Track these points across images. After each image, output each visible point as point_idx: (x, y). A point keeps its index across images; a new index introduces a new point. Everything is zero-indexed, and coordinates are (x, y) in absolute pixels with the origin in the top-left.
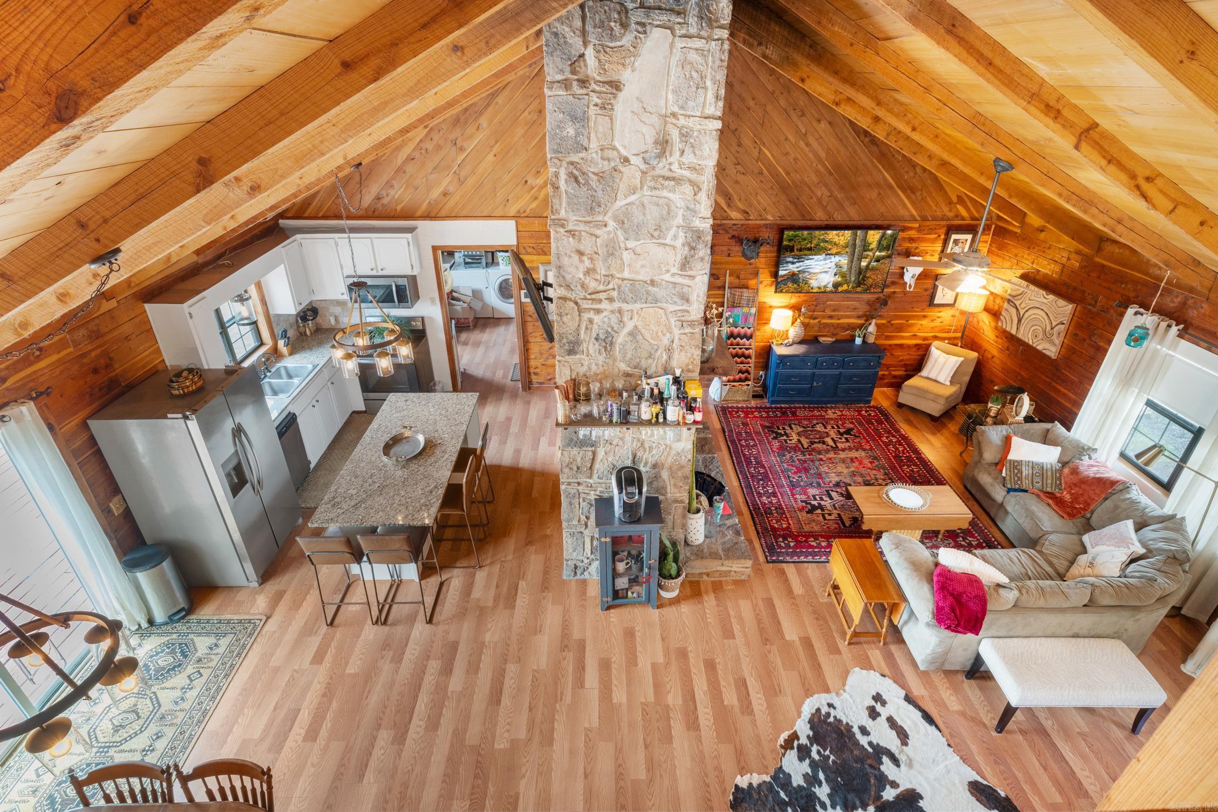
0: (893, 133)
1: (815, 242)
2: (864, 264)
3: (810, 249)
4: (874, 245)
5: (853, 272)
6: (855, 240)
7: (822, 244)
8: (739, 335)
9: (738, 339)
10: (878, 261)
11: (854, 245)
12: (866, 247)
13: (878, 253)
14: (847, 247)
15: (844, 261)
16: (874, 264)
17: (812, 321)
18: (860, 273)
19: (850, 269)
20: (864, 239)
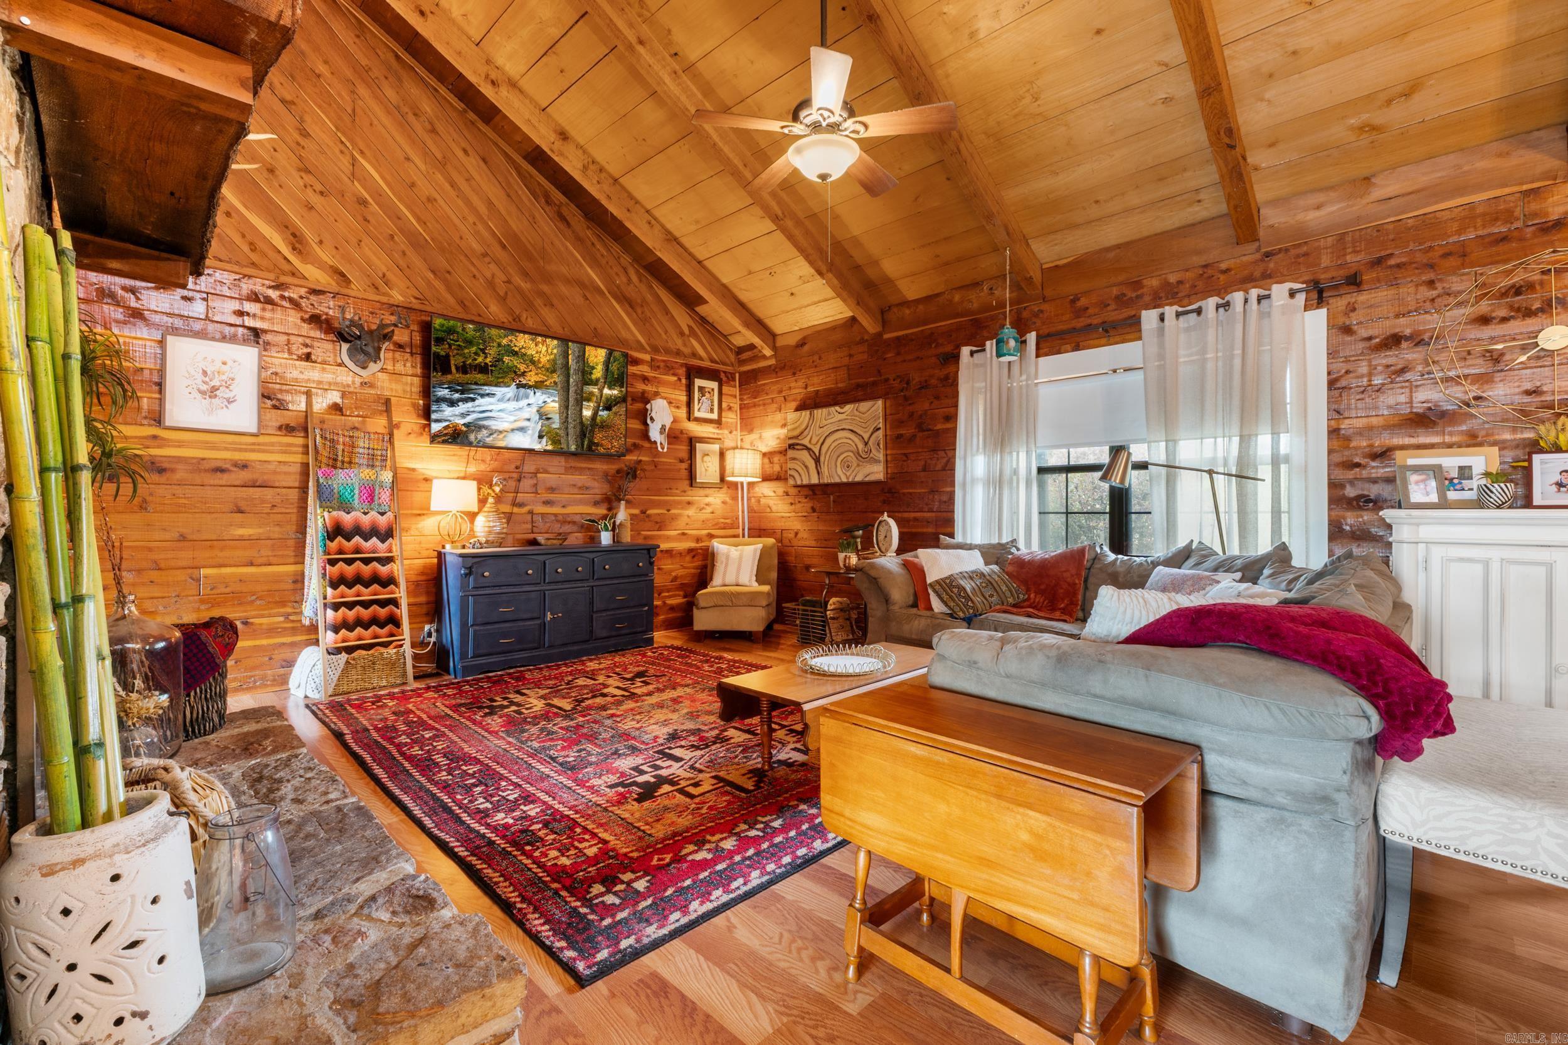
0: (592, 167)
1: (492, 351)
2: (587, 413)
3: (483, 369)
4: (598, 373)
5: (571, 431)
6: (566, 355)
7: (506, 359)
8: (358, 530)
9: (357, 539)
10: (608, 408)
11: (566, 366)
12: (585, 372)
13: (606, 391)
14: (554, 371)
15: (553, 404)
16: (604, 414)
17: (516, 510)
18: (583, 435)
19: (565, 422)
20: (582, 357)
